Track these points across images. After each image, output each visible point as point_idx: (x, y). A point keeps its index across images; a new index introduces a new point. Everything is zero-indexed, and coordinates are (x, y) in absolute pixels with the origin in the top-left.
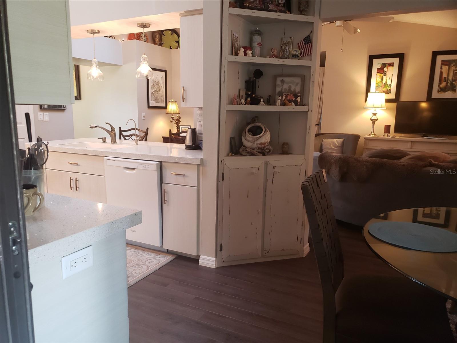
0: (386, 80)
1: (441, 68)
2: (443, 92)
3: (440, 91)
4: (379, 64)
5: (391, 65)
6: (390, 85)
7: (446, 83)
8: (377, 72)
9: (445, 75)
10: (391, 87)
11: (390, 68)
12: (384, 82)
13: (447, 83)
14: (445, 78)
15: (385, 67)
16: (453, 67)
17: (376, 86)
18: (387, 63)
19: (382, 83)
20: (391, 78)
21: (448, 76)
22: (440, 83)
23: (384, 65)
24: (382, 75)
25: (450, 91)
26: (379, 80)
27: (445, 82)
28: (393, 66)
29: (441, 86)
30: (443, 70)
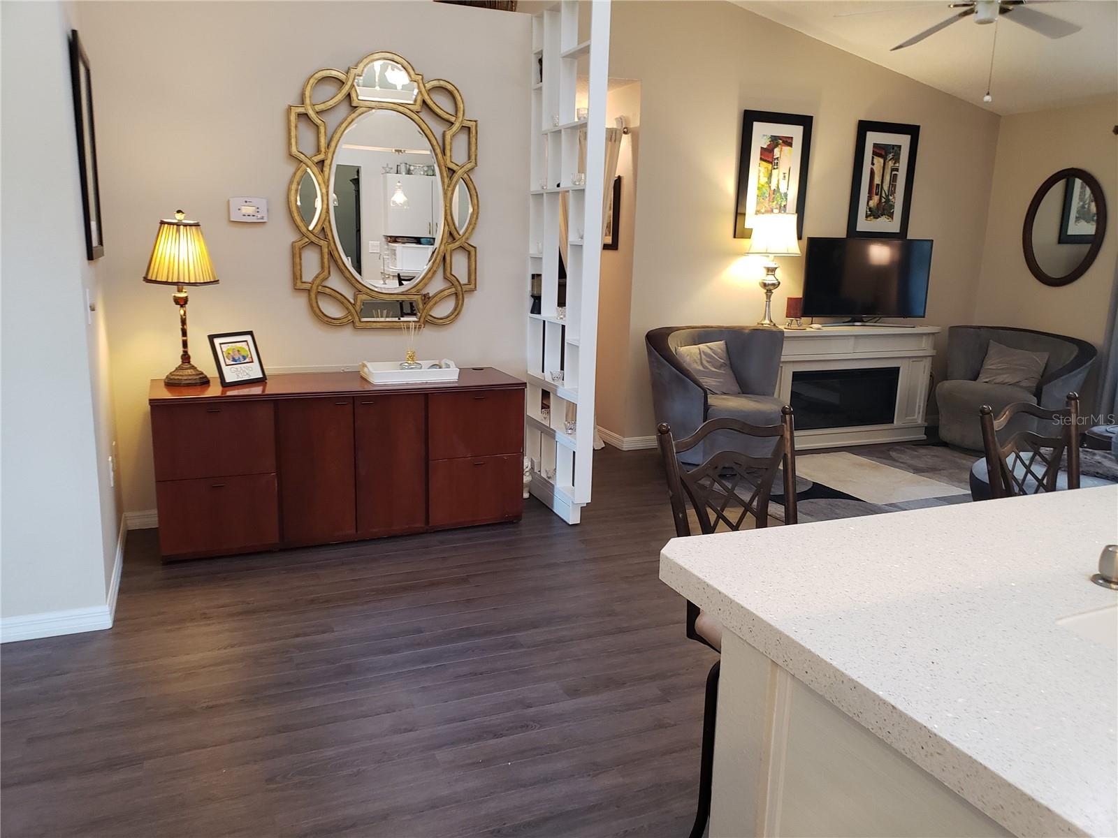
0: (778, 181)
1: (873, 164)
2: (874, 218)
3: (870, 216)
4: (764, 135)
5: (788, 142)
6: (786, 195)
7: (878, 197)
8: (761, 159)
9: (877, 180)
10: (786, 199)
11: (786, 149)
12: (773, 186)
13: (881, 196)
14: (878, 185)
15: (777, 145)
16: (890, 162)
17: (758, 196)
18: (780, 138)
19: (770, 187)
20: (787, 176)
21: (882, 182)
22: (870, 198)
23: (775, 141)
24: (770, 166)
25: (884, 216)
26: (764, 180)
27: (877, 194)
28: (790, 145)
29: (872, 203)
30: (875, 168)
